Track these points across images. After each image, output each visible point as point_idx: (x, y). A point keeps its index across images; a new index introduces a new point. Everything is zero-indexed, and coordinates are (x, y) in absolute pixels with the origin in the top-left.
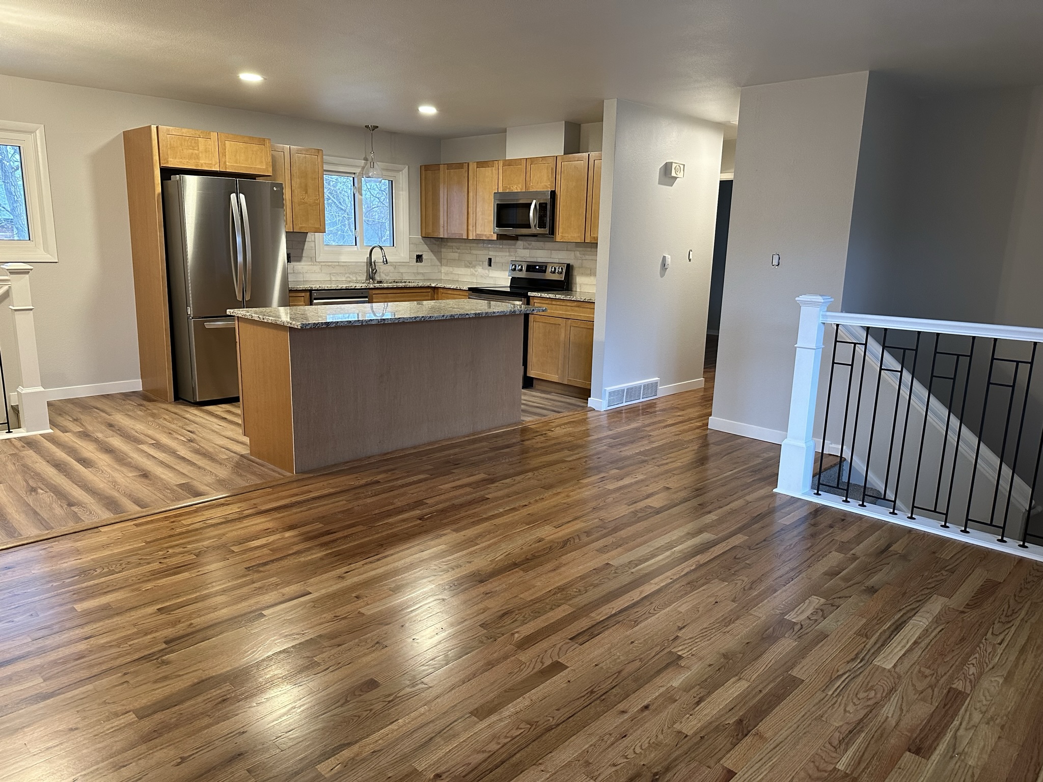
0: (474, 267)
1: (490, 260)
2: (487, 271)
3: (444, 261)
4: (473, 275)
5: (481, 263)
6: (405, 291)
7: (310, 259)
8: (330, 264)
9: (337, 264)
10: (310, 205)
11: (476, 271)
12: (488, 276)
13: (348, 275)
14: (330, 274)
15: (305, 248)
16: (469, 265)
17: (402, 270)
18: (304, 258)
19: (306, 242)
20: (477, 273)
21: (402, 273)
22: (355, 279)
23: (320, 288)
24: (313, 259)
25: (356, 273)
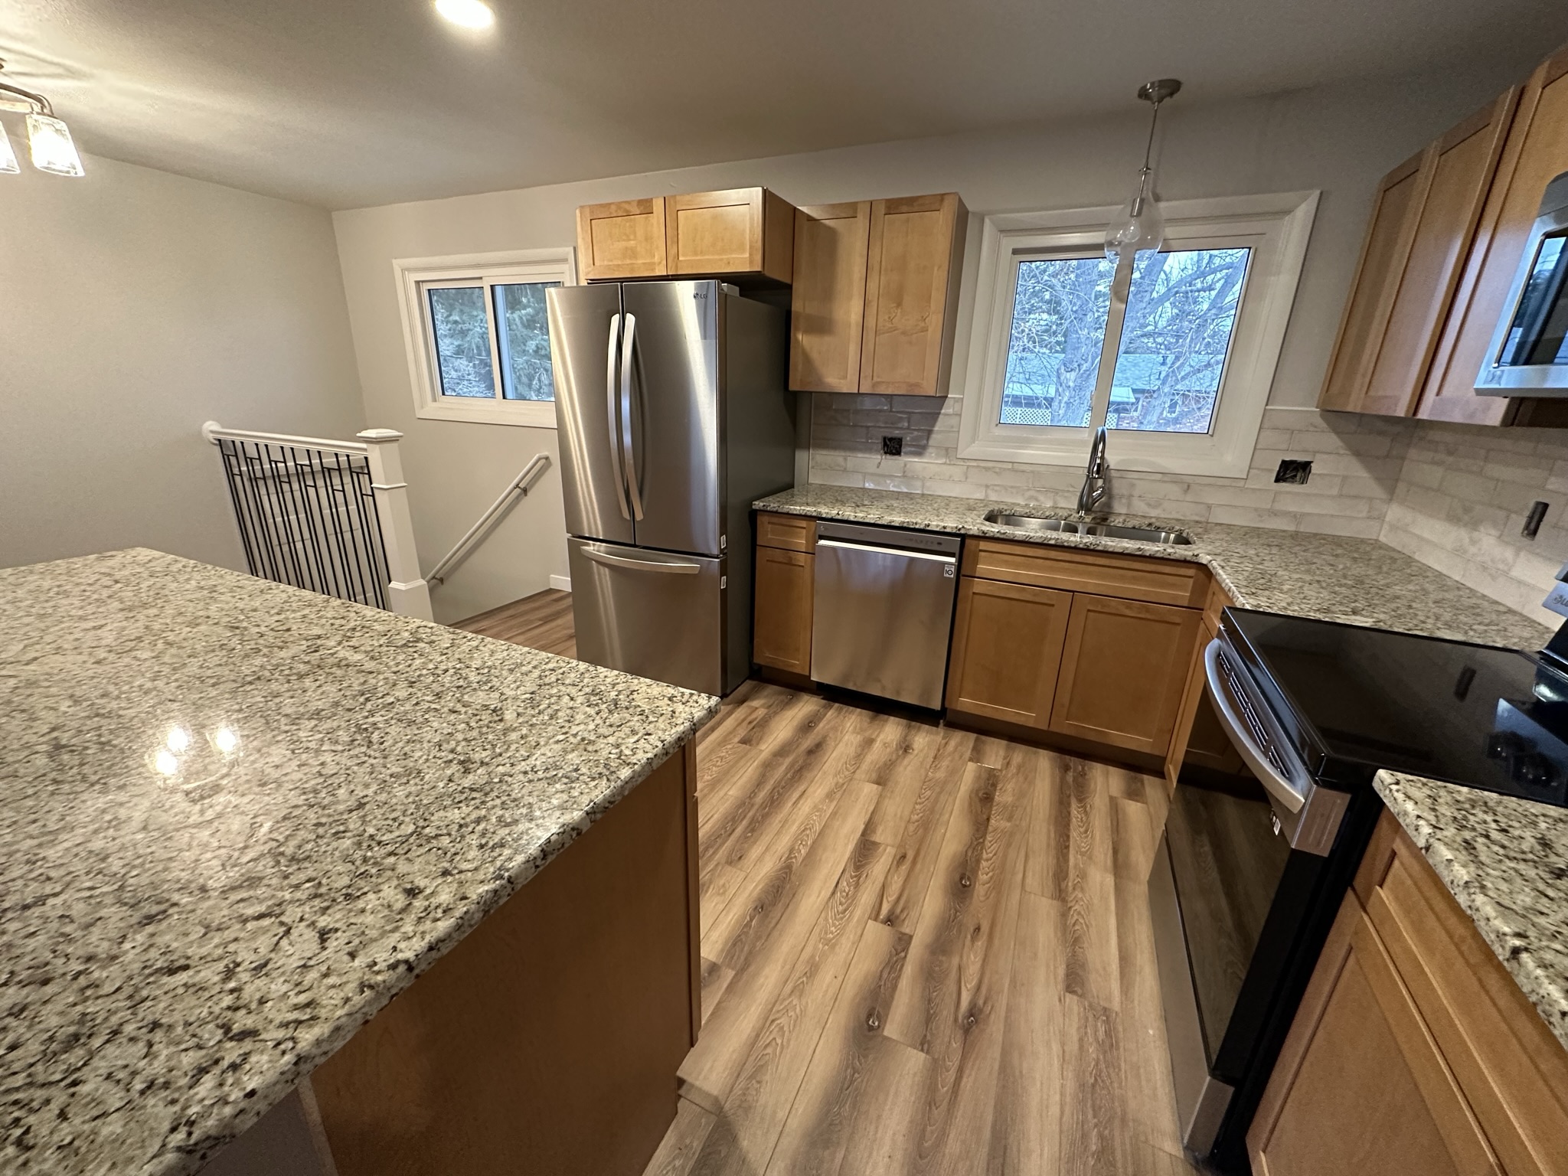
0: (1474, 524)
1: (1542, 509)
2: (1509, 554)
3: (1401, 487)
4: (1459, 551)
5: (1502, 514)
6: (1090, 559)
7: (943, 452)
8: (990, 465)
9: (1010, 466)
10: (904, 333)
11: (1473, 542)
12: (1506, 574)
13: (1032, 493)
14: (987, 486)
15: (936, 428)
16: (1464, 516)
17: (1212, 498)
18: (930, 450)
19: (941, 416)
20: (1473, 550)
21: (1209, 507)
22: (1049, 504)
23: (839, 517)
24: (949, 452)
25: (1056, 492)
